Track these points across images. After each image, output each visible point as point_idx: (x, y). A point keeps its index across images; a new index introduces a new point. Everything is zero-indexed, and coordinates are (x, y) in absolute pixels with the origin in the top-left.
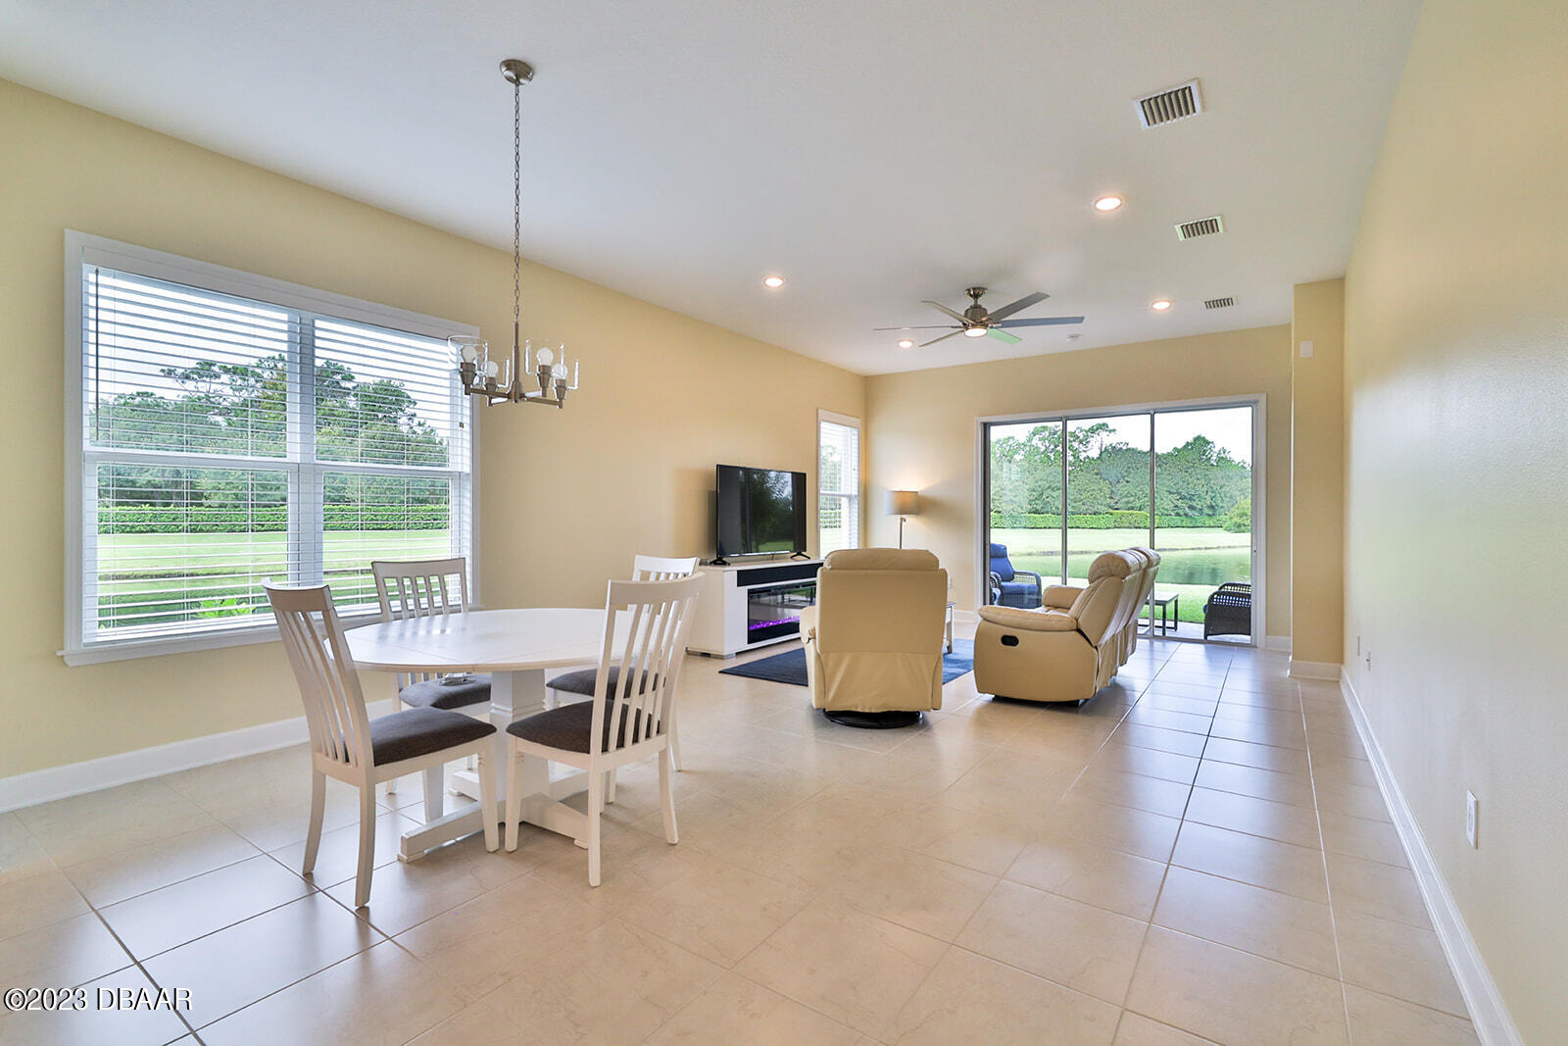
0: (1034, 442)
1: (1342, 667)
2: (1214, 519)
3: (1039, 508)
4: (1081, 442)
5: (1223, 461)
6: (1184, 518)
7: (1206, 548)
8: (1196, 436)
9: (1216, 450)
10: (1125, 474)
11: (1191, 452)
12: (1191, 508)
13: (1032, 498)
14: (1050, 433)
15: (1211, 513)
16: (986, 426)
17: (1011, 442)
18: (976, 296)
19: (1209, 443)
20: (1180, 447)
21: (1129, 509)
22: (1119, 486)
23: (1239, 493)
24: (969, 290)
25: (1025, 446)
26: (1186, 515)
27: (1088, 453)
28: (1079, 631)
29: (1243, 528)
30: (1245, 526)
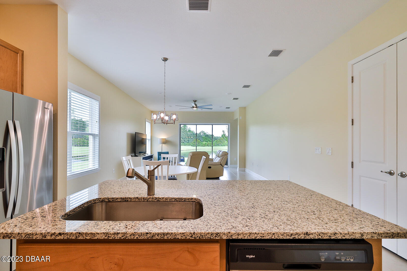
1: (246, 169)
7: (189, 150)
15: (188, 142)
16: (180, 125)
18: (195, 102)
24: (194, 101)
28: (221, 165)
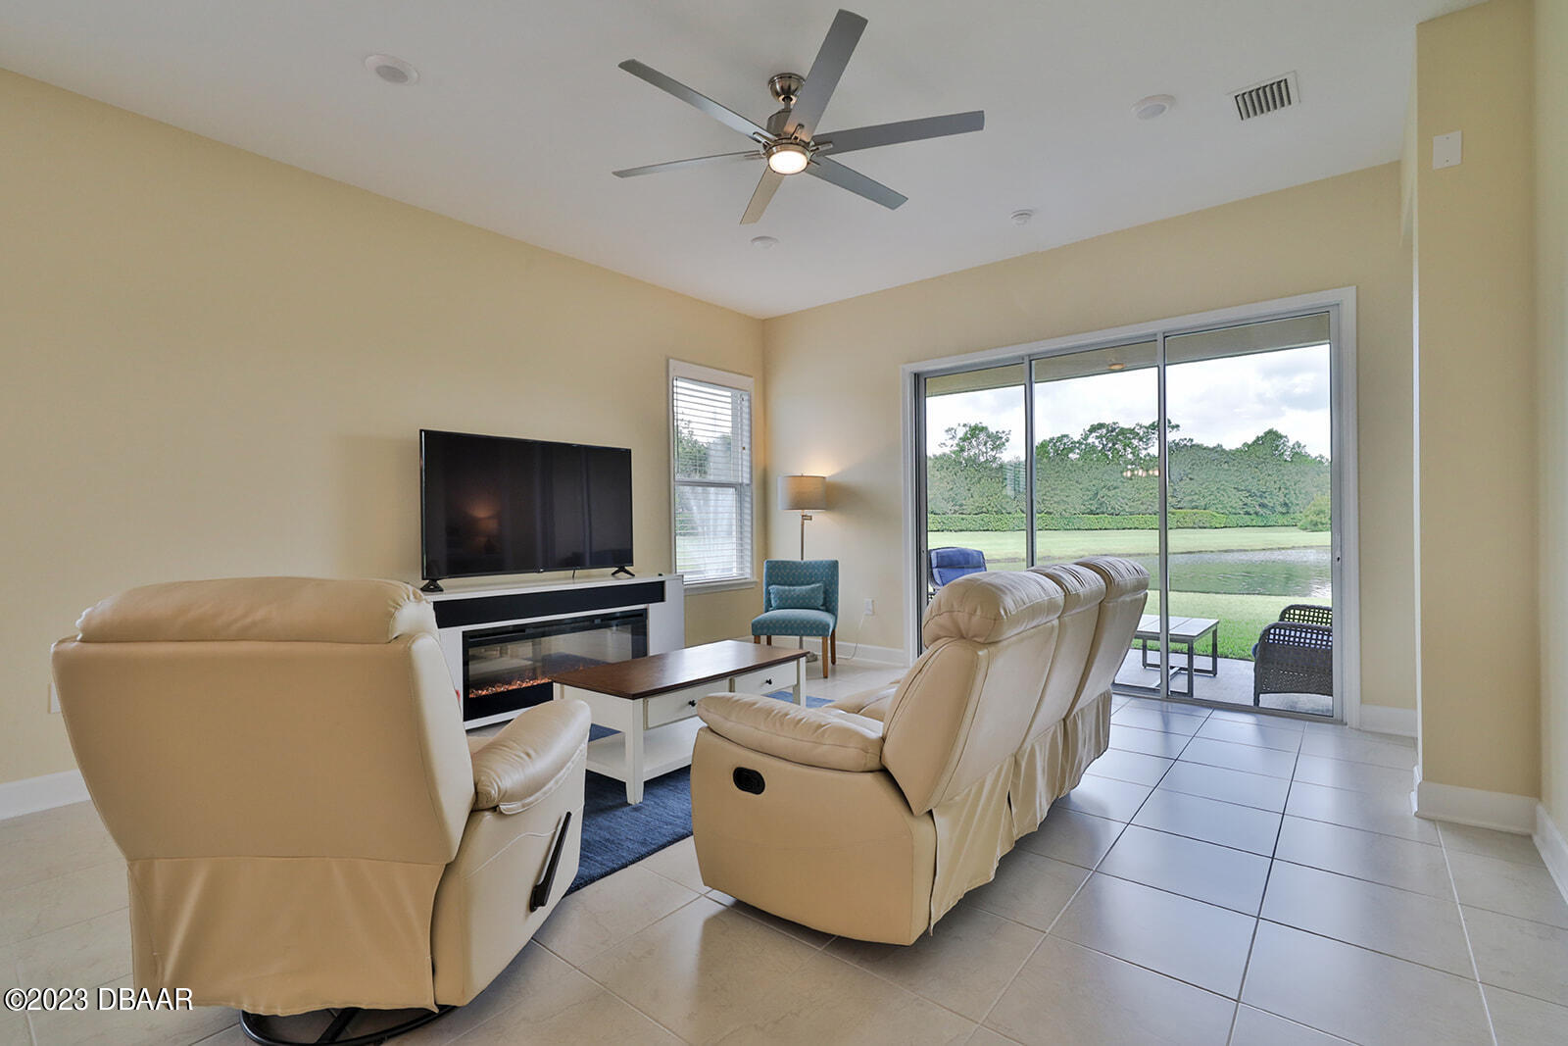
0: (1090, 440)
2: (1288, 517)
3: (1093, 508)
4: (1141, 439)
5: (1298, 455)
6: (1253, 517)
8: (1267, 430)
9: (1290, 444)
10: (1189, 471)
11: (1262, 447)
12: (1262, 505)
13: (1085, 498)
14: (1108, 430)
15: (1284, 511)
17: (1065, 440)
19: (1281, 437)
20: (1250, 443)
21: (1193, 508)
22: (1182, 484)
23: (1315, 489)
25: (1081, 444)
26: (1256, 513)
27: (1149, 451)
29: (1320, 526)
30: (1323, 524)
